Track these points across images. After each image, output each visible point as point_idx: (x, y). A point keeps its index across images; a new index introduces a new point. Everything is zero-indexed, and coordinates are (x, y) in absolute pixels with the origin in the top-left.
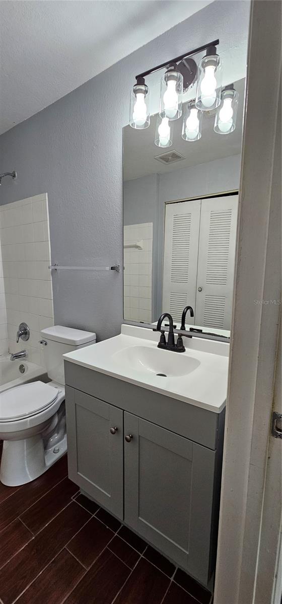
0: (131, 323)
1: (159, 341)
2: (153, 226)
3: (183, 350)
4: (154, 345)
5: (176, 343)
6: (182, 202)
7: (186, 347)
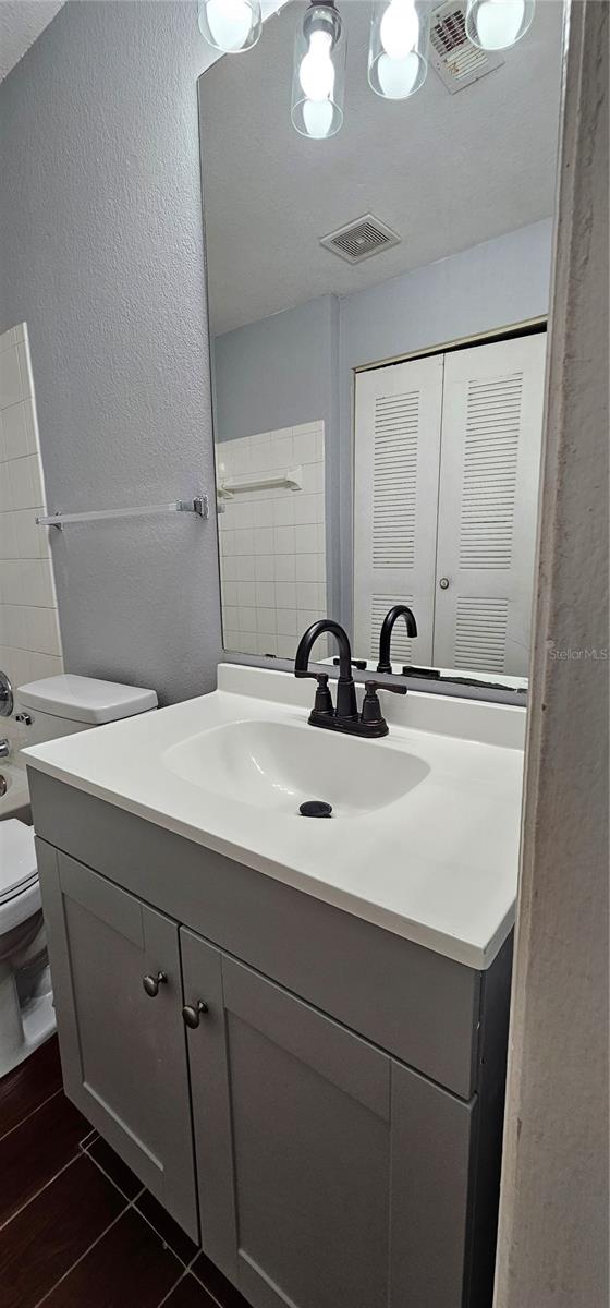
0: (242, 658)
1: (313, 707)
2: (326, 427)
3: (381, 731)
4: (299, 718)
5: (360, 711)
6: (395, 363)
7: (391, 722)
